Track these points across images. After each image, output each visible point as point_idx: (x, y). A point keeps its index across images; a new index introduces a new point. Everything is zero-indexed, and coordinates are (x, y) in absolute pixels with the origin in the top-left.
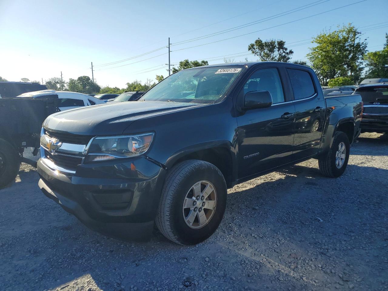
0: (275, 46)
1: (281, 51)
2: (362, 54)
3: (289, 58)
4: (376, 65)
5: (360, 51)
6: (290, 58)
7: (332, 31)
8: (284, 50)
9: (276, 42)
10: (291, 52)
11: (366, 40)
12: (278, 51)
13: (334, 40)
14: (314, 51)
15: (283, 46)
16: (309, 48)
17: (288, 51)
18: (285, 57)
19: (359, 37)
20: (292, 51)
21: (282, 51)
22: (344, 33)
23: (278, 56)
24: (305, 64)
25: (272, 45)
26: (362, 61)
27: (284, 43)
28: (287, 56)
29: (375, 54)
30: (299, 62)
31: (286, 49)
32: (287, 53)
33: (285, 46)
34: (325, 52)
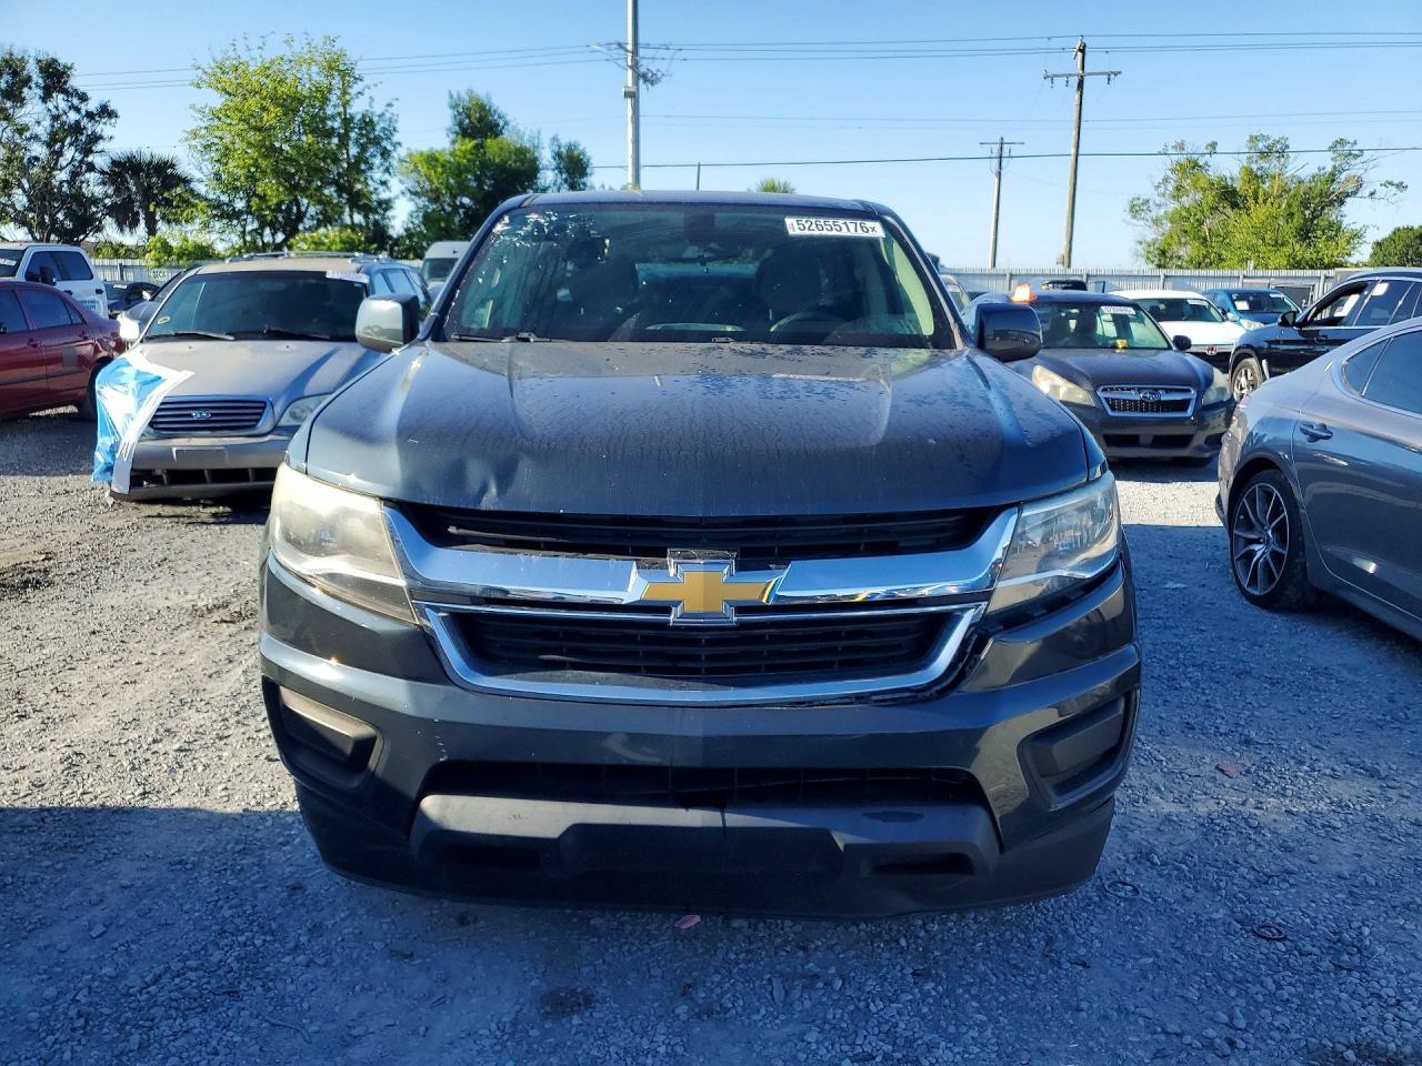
0: (29, 79)
1: (59, 100)
2: (385, 154)
3: (101, 137)
4: (435, 197)
5: (376, 141)
6: (105, 134)
7: (269, 55)
8: (75, 101)
9: (32, 61)
10: (106, 112)
11: (390, 105)
12: (45, 98)
13: (283, 89)
14: (216, 122)
15: (65, 82)
16: (192, 107)
17: (92, 106)
18: (76, 129)
19: (367, 93)
20: (112, 107)
21: (63, 105)
22: (315, 69)
23: (47, 123)
24: (172, 166)
25: (15, 74)
26: (386, 176)
27: (70, 68)
28: (90, 127)
29: (431, 159)
30: (147, 158)
31: (83, 98)
32: (90, 115)
33: (75, 82)
34: (259, 129)
